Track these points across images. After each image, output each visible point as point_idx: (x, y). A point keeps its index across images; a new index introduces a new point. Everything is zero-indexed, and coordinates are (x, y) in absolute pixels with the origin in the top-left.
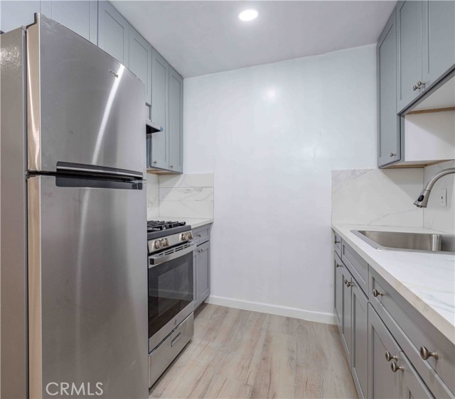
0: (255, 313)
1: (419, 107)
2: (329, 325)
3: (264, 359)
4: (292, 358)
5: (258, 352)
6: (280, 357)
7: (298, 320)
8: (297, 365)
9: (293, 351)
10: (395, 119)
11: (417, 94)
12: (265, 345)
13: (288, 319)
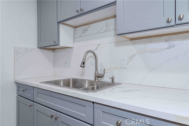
10: (56, 24)
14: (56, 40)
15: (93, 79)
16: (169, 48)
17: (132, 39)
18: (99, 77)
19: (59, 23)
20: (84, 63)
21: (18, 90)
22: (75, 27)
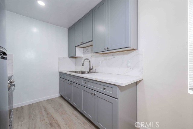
0: (35, 103)
1: (79, 46)
2: (58, 97)
3: (47, 114)
4: (55, 109)
5: (44, 113)
6: (51, 111)
7: (50, 99)
8: (57, 110)
9: (54, 108)
10: (75, 47)
11: (81, 44)
12: (45, 110)
13: (47, 100)
14: (75, 54)
15: (88, 71)
16: (113, 58)
17: (102, 54)
18: (91, 70)
19: (76, 47)
20: (83, 64)
21: (60, 75)
22: (84, 48)
